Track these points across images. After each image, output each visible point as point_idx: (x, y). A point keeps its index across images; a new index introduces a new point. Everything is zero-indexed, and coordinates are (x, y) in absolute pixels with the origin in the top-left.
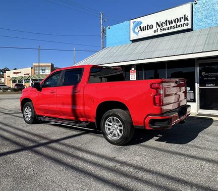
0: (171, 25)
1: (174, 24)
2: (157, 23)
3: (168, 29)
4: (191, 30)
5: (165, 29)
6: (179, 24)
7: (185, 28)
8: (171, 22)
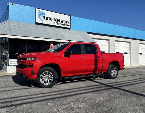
0: (62, 23)
1: (63, 23)
2: (55, 19)
3: (61, 24)
4: (69, 29)
5: (59, 24)
6: (66, 24)
7: (68, 27)
8: (62, 21)
